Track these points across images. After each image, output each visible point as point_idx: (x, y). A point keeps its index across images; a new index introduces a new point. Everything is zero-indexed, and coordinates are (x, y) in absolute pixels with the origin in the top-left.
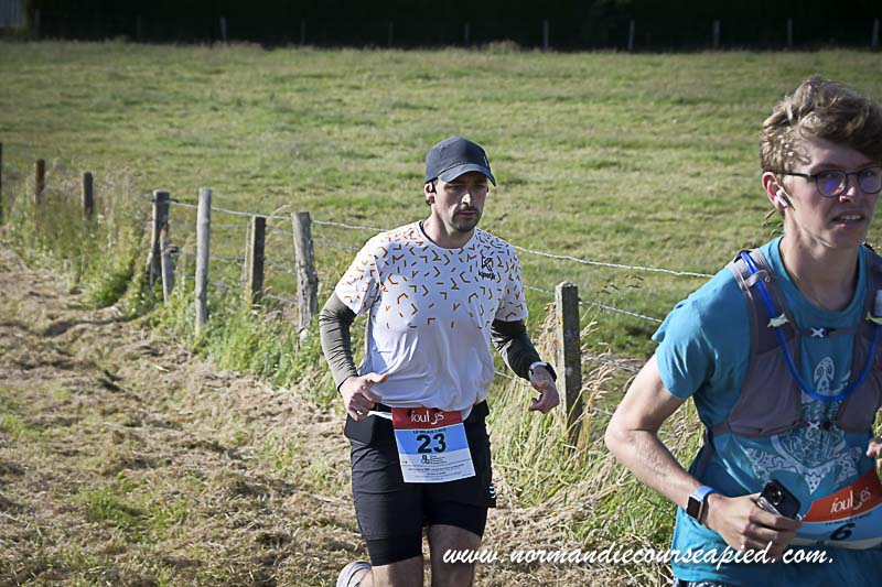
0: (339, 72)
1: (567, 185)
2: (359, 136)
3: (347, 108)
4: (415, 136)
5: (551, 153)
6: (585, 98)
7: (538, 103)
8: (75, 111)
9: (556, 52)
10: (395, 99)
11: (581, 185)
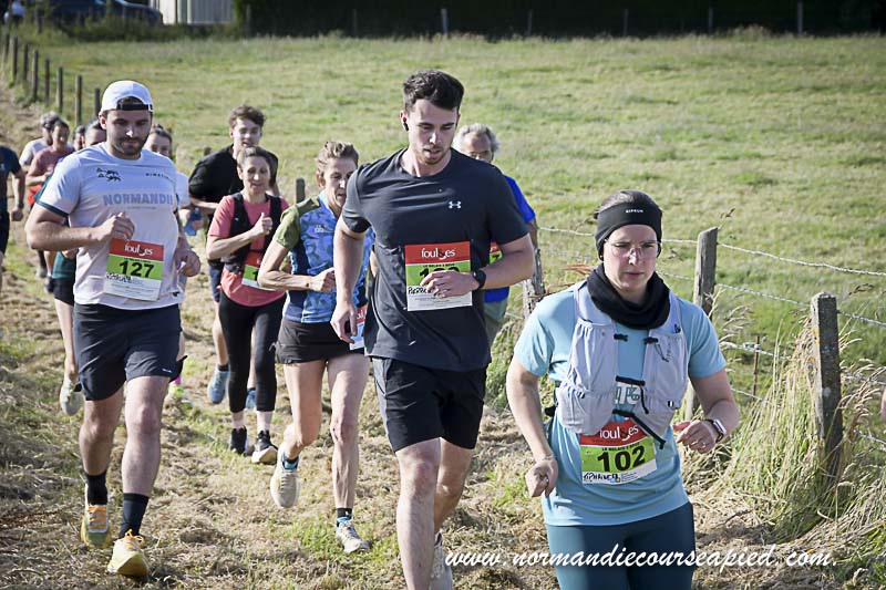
0: (568, 64)
1: (824, 185)
2: (590, 134)
3: (577, 103)
4: (652, 134)
5: (805, 149)
6: (844, 87)
7: (790, 94)
8: (286, 113)
9: (811, 38)
10: (629, 92)
11: (839, 184)
